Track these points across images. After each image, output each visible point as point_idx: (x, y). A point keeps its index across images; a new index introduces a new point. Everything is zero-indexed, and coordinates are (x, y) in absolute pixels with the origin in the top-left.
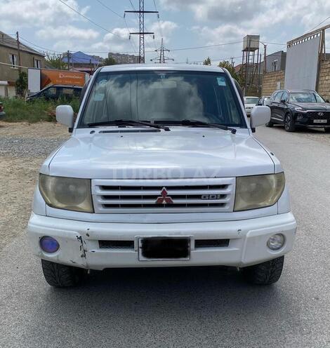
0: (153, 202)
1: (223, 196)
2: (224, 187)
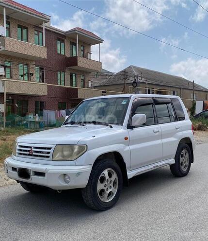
0: (28, 153)
1: (49, 153)
2: (50, 149)
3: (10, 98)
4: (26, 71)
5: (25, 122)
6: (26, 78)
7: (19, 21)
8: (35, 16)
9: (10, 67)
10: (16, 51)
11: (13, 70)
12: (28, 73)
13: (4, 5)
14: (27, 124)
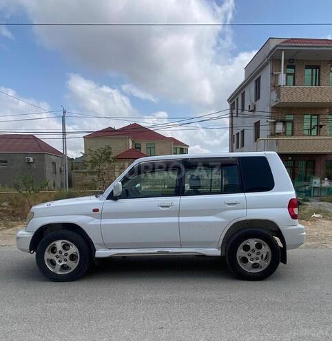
3: (290, 158)
4: (314, 123)
5: (307, 188)
6: (314, 132)
7: (307, 61)
8: (325, 48)
9: (292, 122)
10: (295, 100)
11: (296, 125)
12: (317, 126)
13: (282, 48)
14: (311, 190)
